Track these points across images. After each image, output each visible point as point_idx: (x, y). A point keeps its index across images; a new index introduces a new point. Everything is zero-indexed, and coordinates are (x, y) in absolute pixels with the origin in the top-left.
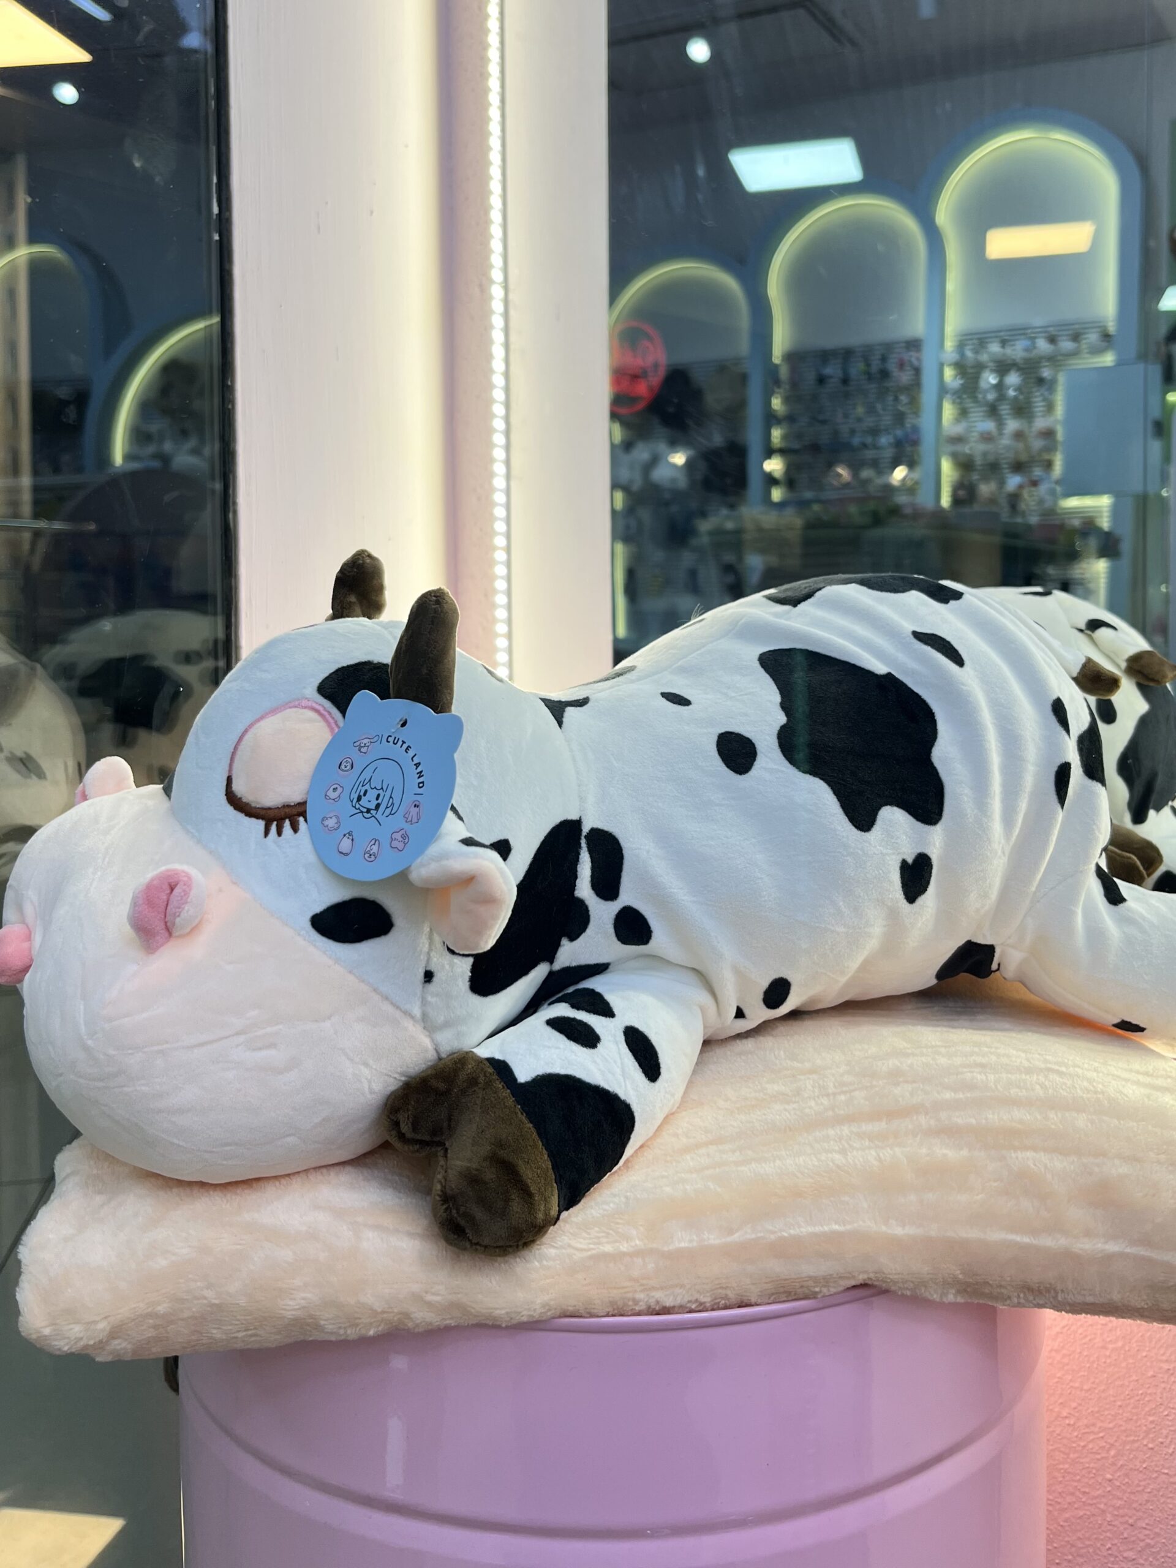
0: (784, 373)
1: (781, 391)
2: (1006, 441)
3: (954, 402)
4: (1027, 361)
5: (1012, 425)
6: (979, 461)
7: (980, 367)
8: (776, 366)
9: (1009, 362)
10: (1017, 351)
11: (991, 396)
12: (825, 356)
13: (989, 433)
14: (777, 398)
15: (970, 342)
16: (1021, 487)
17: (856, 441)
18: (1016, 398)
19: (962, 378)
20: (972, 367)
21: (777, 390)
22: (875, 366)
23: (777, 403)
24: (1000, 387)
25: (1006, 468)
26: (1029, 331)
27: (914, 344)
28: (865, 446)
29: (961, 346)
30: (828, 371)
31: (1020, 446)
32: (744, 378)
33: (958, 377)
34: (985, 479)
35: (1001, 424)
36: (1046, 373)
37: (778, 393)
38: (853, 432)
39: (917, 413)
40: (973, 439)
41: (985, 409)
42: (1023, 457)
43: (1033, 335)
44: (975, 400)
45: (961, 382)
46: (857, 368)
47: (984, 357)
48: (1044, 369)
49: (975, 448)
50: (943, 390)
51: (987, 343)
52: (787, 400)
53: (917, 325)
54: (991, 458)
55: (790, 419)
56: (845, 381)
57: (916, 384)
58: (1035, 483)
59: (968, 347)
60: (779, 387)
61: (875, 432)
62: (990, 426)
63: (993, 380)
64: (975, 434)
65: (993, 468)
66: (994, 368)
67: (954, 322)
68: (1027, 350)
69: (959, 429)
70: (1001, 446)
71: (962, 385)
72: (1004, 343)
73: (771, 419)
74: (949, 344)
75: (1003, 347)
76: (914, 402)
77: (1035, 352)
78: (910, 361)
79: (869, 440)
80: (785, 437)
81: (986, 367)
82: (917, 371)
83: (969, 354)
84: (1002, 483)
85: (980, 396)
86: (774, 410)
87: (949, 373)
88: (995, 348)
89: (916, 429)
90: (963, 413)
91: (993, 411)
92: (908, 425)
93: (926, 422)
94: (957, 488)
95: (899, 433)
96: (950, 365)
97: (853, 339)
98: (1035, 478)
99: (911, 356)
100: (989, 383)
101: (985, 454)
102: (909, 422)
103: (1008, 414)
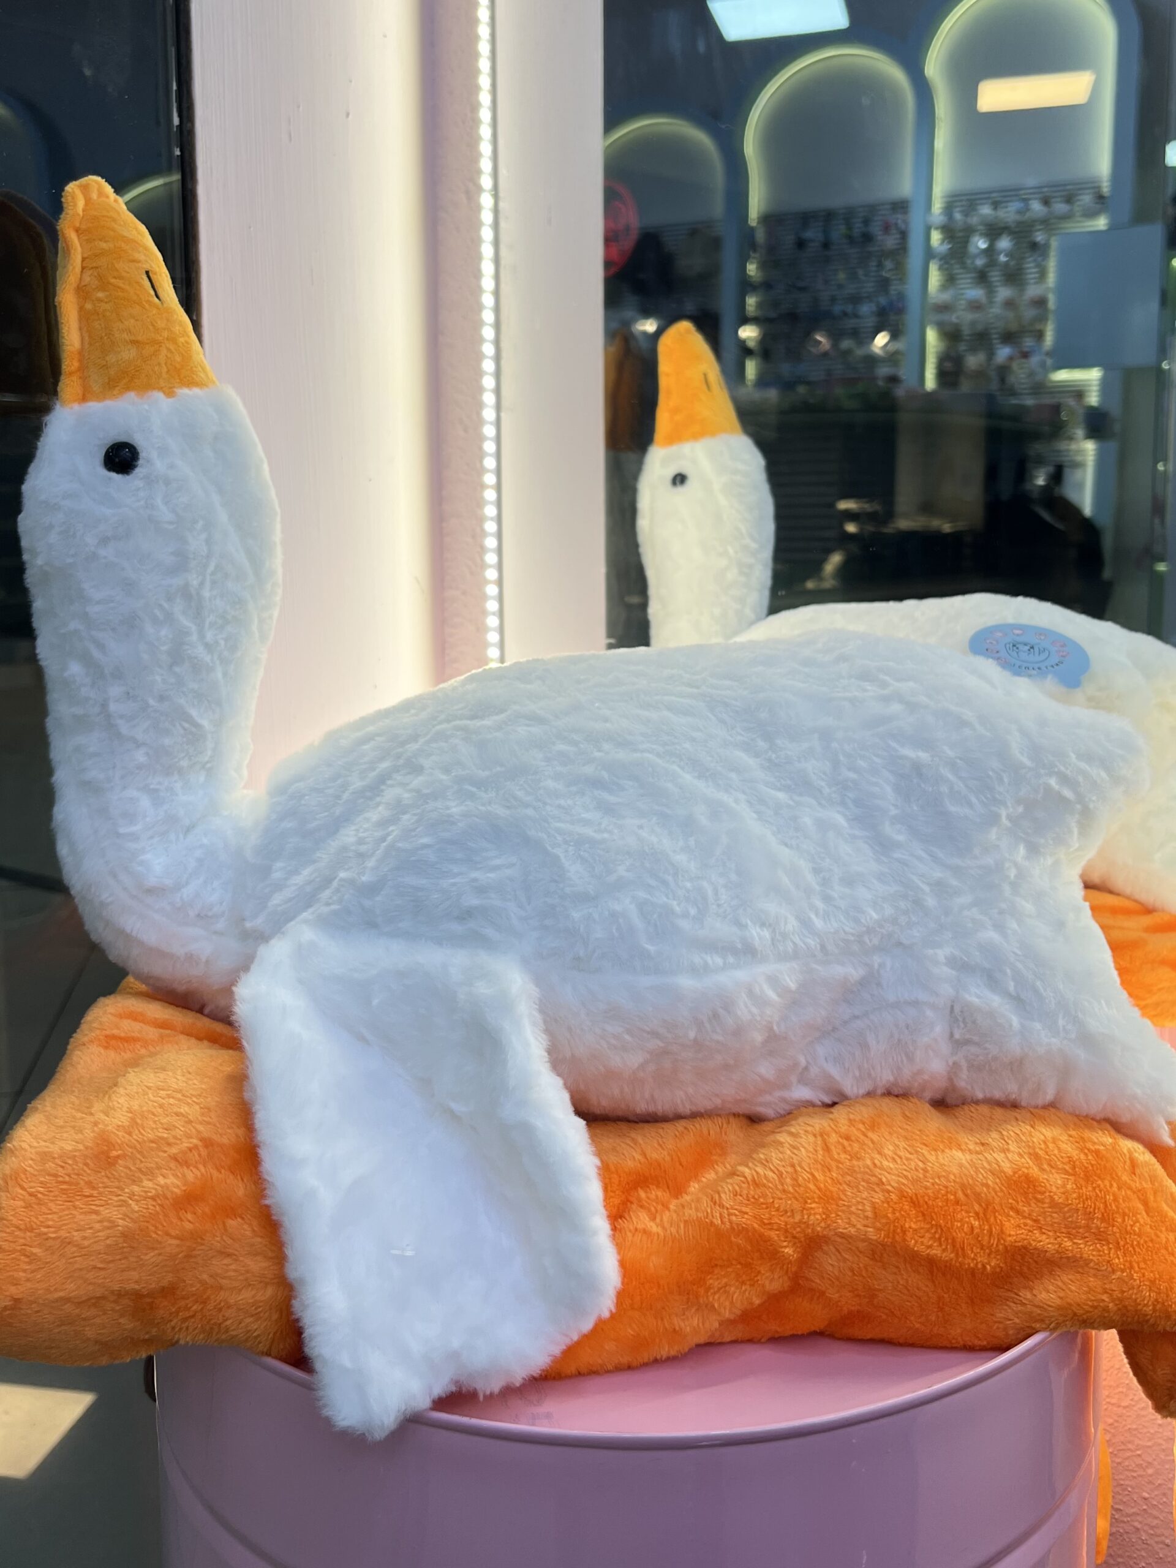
0: (760, 236)
1: (757, 255)
2: (996, 310)
3: (940, 268)
4: (1019, 223)
5: (1004, 293)
6: (966, 331)
7: (969, 231)
8: (752, 229)
9: (1002, 225)
10: (1009, 213)
11: (980, 262)
12: (806, 218)
13: (976, 301)
14: (752, 263)
15: (959, 204)
16: (1011, 358)
17: (837, 309)
18: (1006, 264)
19: (949, 243)
20: (961, 231)
21: (752, 254)
22: (858, 228)
23: (752, 269)
24: (990, 252)
25: (996, 339)
26: (1022, 192)
27: (901, 206)
28: (845, 314)
29: (949, 209)
30: (809, 234)
31: (1010, 315)
32: (717, 243)
33: (946, 242)
34: (973, 350)
35: (991, 291)
36: (1040, 237)
37: (754, 258)
38: (833, 299)
39: (902, 279)
40: (963, 307)
41: (973, 275)
42: (1014, 327)
43: (1024, 197)
44: (963, 265)
45: (950, 246)
46: (838, 231)
47: (974, 220)
48: (1038, 233)
49: (963, 317)
50: (930, 254)
51: (977, 204)
52: (763, 266)
53: (905, 186)
54: (980, 327)
55: (766, 286)
56: (826, 245)
57: (902, 248)
58: (1025, 355)
59: (958, 209)
60: (755, 251)
61: (856, 300)
62: (977, 293)
63: (982, 244)
64: (963, 302)
65: (982, 339)
66: (983, 232)
67: (943, 182)
68: (1019, 212)
69: (946, 297)
70: (991, 315)
71: (950, 249)
72: (996, 205)
73: (746, 286)
74: (937, 206)
75: (995, 209)
76: (900, 267)
77: (1028, 215)
78: (896, 224)
79: (849, 308)
80: (760, 305)
81: (977, 231)
82: (904, 235)
83: (958, 216)
84: (991, 354)
85: (969, 262)
86: (750, 276)
87: (936, 237)
88: (986, 210)
89: (901, 297)
90: (950, 280)
91: (982, 277)
92: (893, 292)
93: (912, 288)
94: (942, 360)
95: (883, 300)
96: (937, 229)
97: (836, 201)
98: (1026, 349)
99: (897, 219)
100: (978, 248)
101: (973, 323)
102: (893, 289)
103: (998, 281)
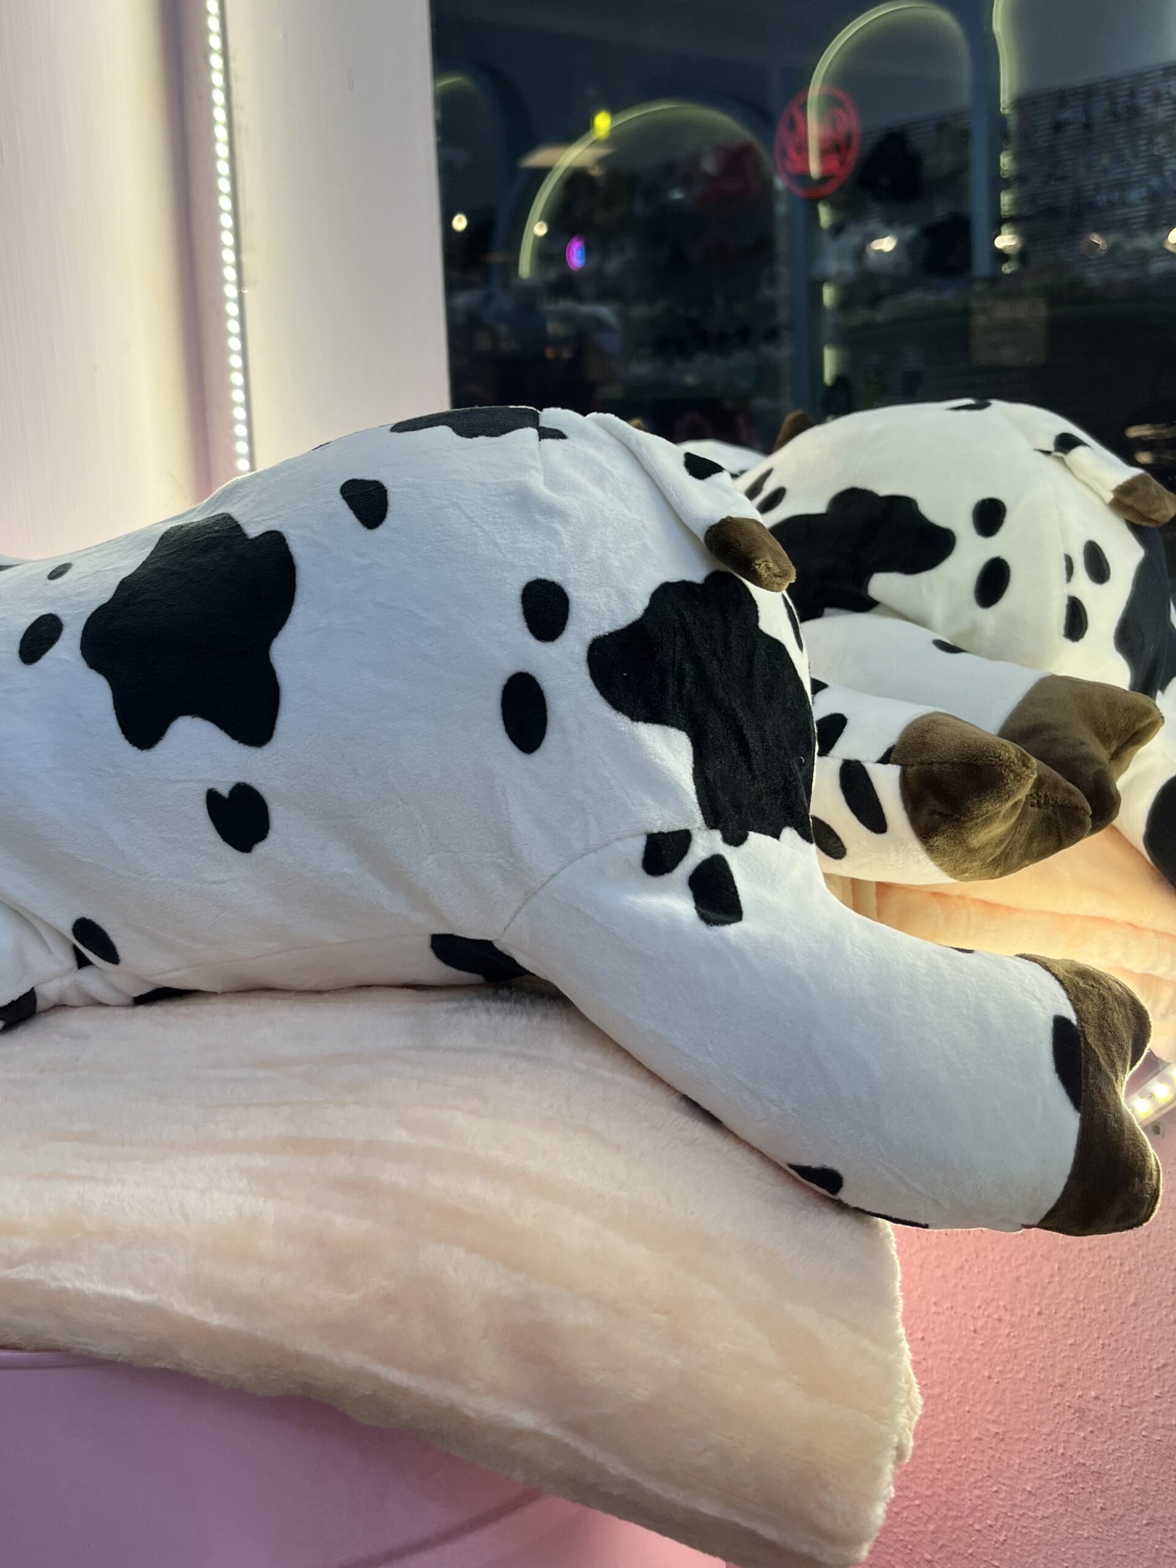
0: (1013, 124)
1: (1010, 146)
8: (1004, 117)
12: (1061, 97)
14: (1008, 156)
17: (1102, 199)
21: (1005, 145)
22: (1122, 104)
27: (1167, 72)
28: (1112, 204)
30: (1066, 115)
32: (965, 135)
37: (1006, 150)
38: (1098, 188)
46: (1100, 108)
52: (1017, 157)
55: (1020, 179)
56: (1088, 126)
60: (1008, 142)
61: (1123, 185)
73: (998, 183)
76: (1174, 143)
78: (1168, 93)
79: (1116, 196)
80: (1015, 203)
86: (1003, 171)
92: (1167, 173)
97: (1096, 74)
99: (1169, 86)
